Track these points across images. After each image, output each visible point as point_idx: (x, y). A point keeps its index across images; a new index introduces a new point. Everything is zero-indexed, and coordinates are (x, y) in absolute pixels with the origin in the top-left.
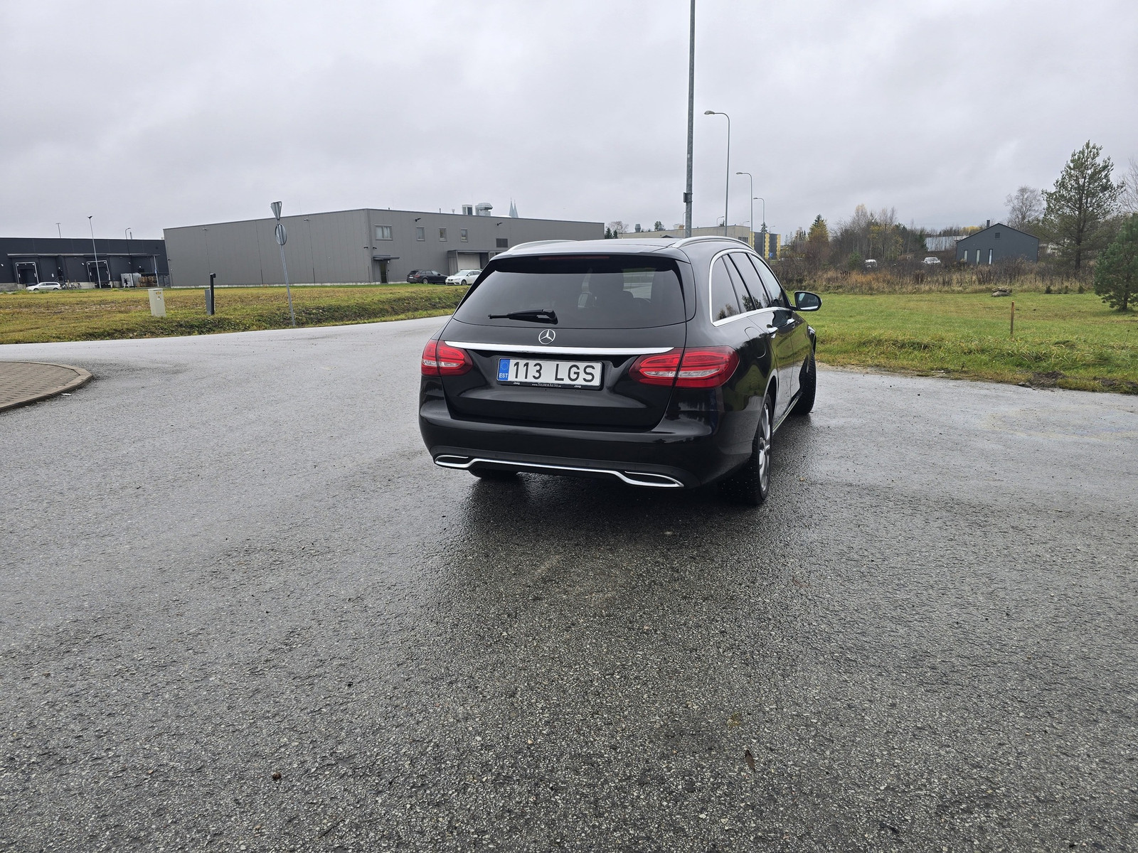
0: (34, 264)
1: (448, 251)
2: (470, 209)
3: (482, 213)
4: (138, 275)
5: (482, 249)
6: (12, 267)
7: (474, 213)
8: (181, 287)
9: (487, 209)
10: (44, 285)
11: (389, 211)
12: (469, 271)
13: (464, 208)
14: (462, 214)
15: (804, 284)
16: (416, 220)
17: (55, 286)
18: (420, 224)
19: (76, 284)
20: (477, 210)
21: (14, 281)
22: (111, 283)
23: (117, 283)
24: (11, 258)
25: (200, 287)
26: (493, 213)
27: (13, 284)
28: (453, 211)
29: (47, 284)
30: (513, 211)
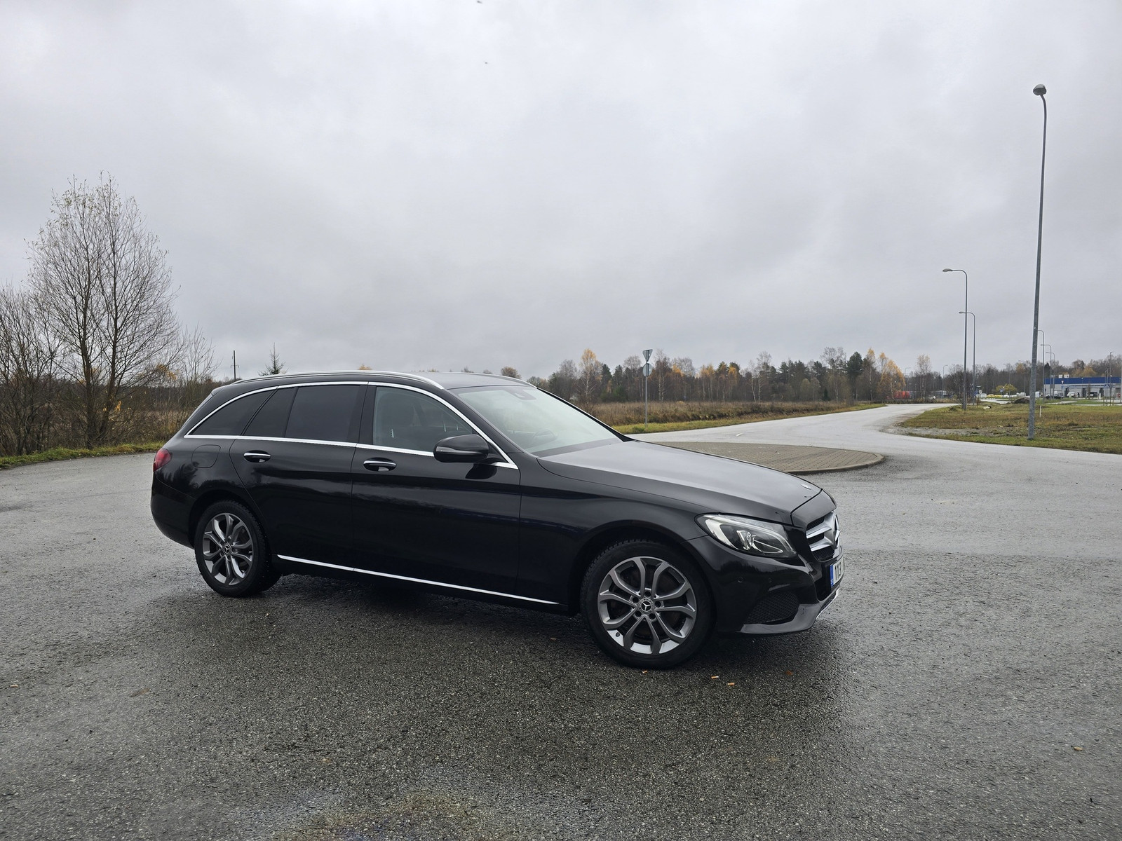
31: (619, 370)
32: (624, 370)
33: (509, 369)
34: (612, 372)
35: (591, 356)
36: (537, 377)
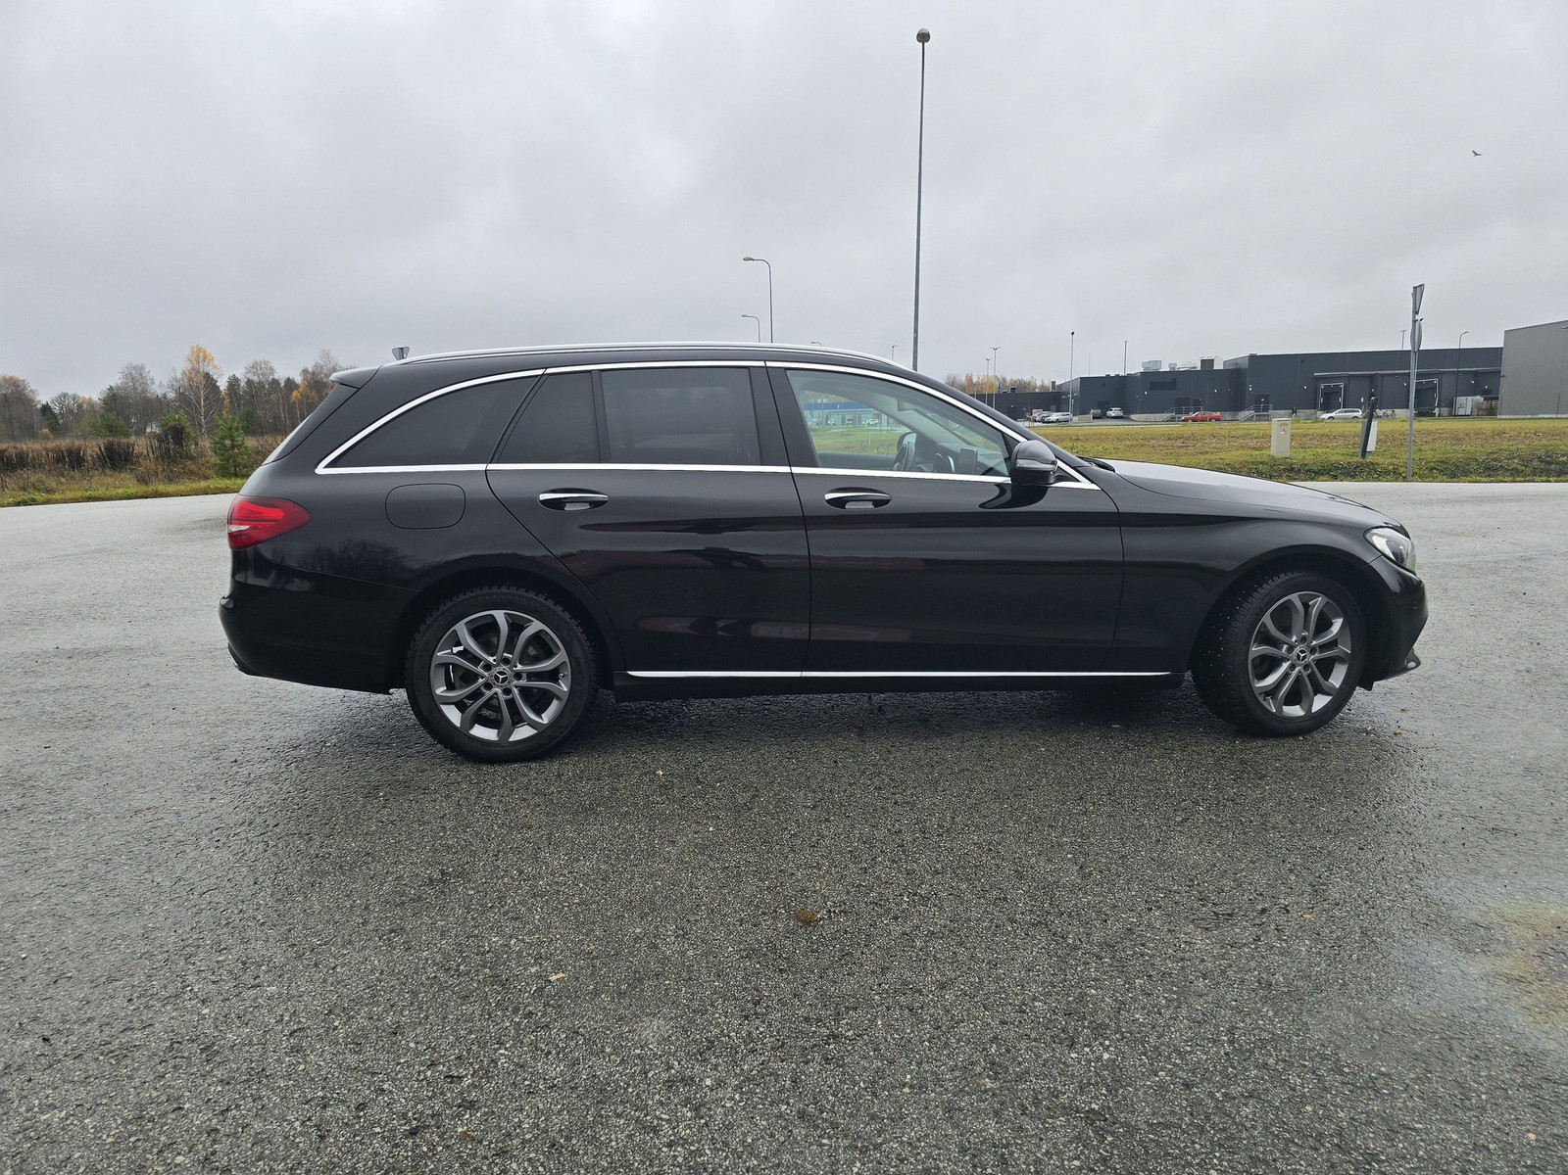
0: (1342, 386)
4: (1479, 398)
6: (1316, 390)
8: (1511, 417)
10: (1342, 412)
17: (1355, 414)
19: (1389, 412)
21: (1315, 407)
22: (1437, 411)
23: (1445, 410)
24: (1318, 379)
25: (1539, 416)
27: (1313, 411)
29: (1346, 412)
31: (234, 383)
32: (243, 384)
33: (11, 378)
34: (223, 384)
35: (205, 357)
36: (71, 393)
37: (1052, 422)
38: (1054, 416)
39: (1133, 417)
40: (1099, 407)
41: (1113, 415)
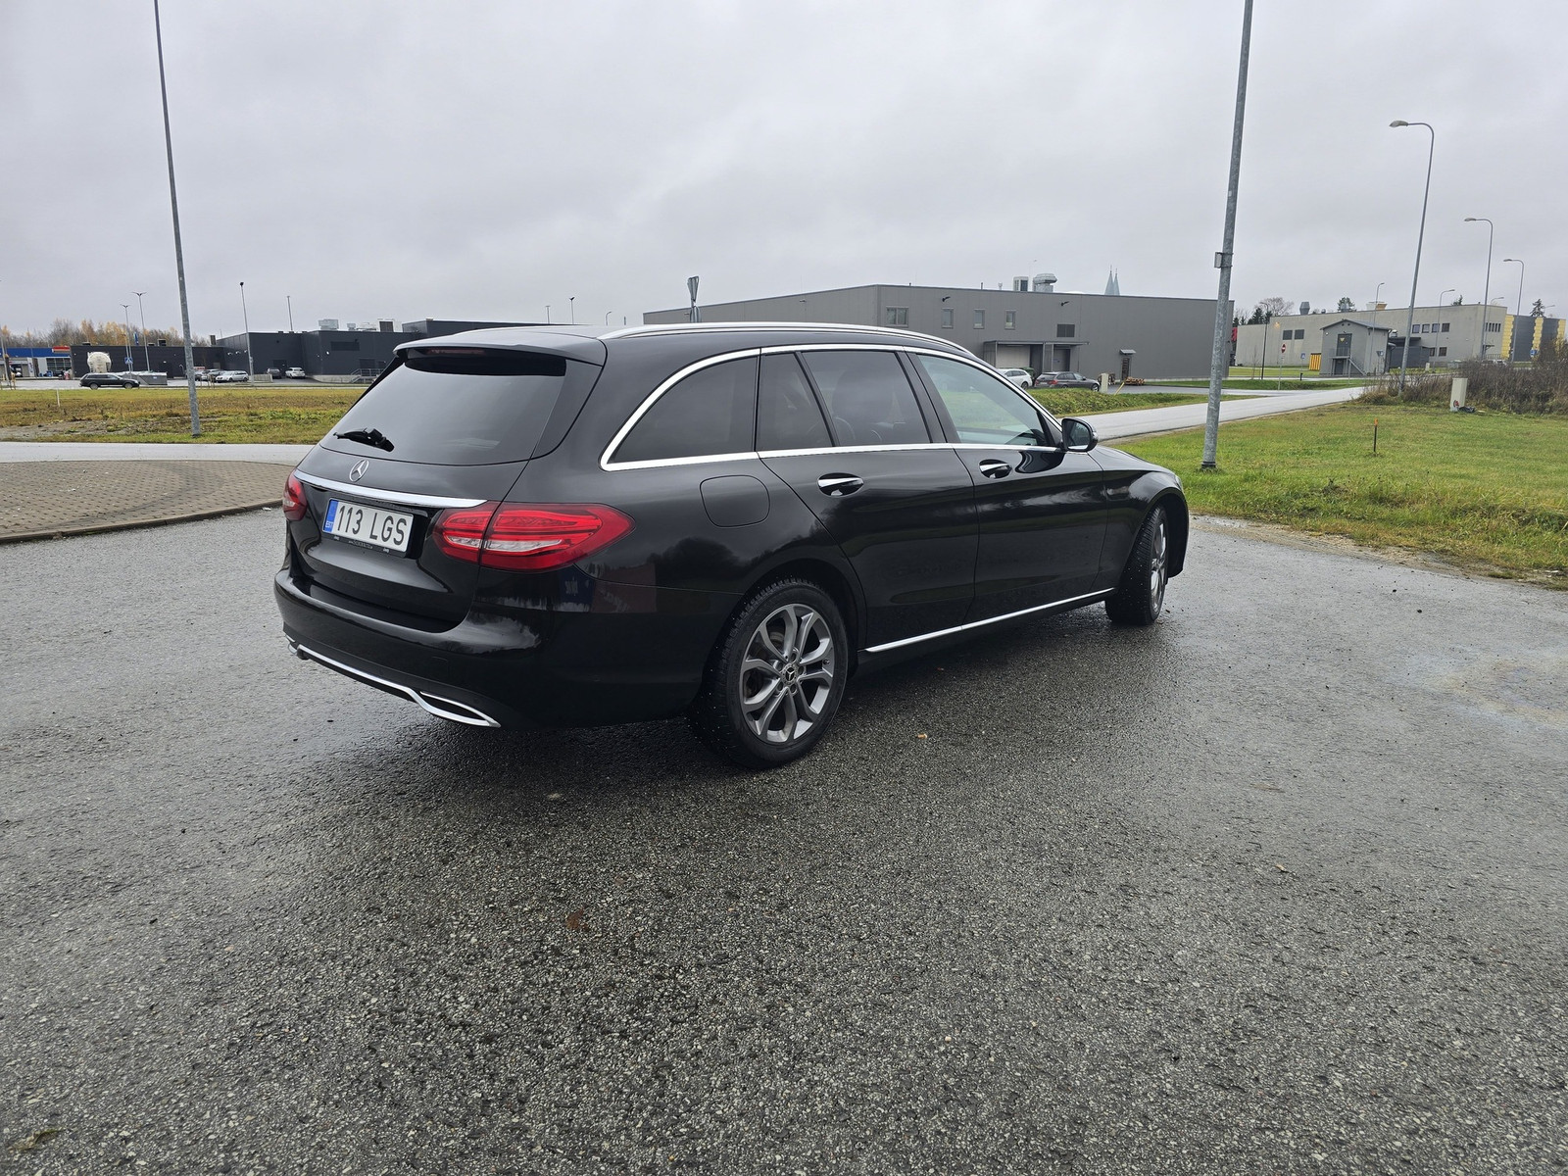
1: (985, 343)
2: (1024, 284)
3: (1041, 289)
5: (1034, 340)
7: (1030, 289)
9: (1048, 282)
11: (910, 287)
12: (1007, 370)
13: (1016, 282)
14: (1012, 290)
15: (1550, 403)
16: (944, 300)
18: (948, 304)
20: (1035, 283)
26: (1057, 288)
28: (1000, 286)
30: (1113, 284)
37: (225, 381)
38: (226, 375)
39: (316, 377)
40: (275, 366)
41: (294, 375)
